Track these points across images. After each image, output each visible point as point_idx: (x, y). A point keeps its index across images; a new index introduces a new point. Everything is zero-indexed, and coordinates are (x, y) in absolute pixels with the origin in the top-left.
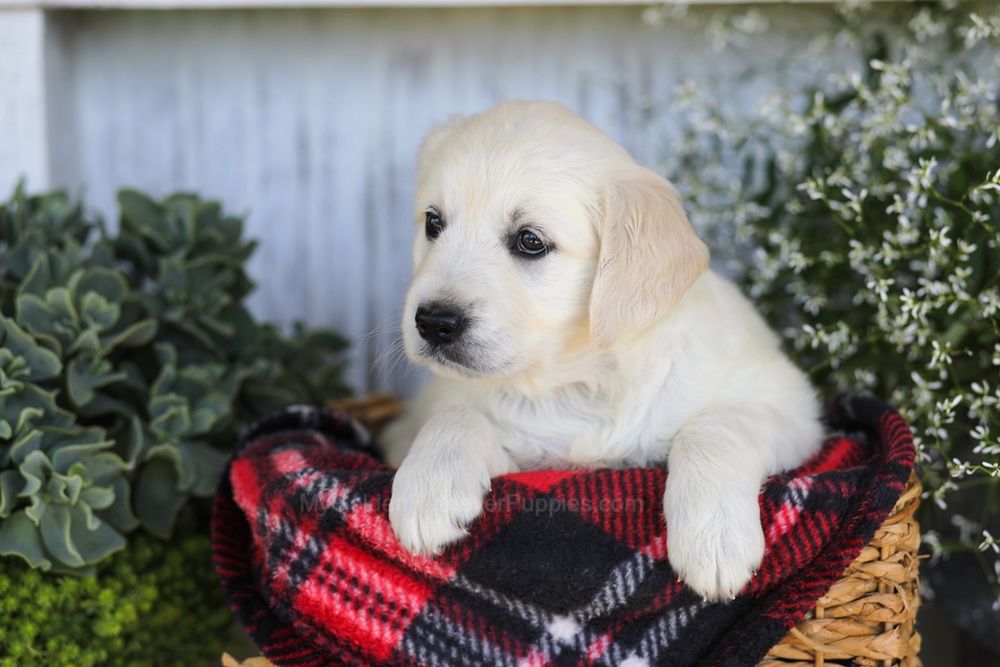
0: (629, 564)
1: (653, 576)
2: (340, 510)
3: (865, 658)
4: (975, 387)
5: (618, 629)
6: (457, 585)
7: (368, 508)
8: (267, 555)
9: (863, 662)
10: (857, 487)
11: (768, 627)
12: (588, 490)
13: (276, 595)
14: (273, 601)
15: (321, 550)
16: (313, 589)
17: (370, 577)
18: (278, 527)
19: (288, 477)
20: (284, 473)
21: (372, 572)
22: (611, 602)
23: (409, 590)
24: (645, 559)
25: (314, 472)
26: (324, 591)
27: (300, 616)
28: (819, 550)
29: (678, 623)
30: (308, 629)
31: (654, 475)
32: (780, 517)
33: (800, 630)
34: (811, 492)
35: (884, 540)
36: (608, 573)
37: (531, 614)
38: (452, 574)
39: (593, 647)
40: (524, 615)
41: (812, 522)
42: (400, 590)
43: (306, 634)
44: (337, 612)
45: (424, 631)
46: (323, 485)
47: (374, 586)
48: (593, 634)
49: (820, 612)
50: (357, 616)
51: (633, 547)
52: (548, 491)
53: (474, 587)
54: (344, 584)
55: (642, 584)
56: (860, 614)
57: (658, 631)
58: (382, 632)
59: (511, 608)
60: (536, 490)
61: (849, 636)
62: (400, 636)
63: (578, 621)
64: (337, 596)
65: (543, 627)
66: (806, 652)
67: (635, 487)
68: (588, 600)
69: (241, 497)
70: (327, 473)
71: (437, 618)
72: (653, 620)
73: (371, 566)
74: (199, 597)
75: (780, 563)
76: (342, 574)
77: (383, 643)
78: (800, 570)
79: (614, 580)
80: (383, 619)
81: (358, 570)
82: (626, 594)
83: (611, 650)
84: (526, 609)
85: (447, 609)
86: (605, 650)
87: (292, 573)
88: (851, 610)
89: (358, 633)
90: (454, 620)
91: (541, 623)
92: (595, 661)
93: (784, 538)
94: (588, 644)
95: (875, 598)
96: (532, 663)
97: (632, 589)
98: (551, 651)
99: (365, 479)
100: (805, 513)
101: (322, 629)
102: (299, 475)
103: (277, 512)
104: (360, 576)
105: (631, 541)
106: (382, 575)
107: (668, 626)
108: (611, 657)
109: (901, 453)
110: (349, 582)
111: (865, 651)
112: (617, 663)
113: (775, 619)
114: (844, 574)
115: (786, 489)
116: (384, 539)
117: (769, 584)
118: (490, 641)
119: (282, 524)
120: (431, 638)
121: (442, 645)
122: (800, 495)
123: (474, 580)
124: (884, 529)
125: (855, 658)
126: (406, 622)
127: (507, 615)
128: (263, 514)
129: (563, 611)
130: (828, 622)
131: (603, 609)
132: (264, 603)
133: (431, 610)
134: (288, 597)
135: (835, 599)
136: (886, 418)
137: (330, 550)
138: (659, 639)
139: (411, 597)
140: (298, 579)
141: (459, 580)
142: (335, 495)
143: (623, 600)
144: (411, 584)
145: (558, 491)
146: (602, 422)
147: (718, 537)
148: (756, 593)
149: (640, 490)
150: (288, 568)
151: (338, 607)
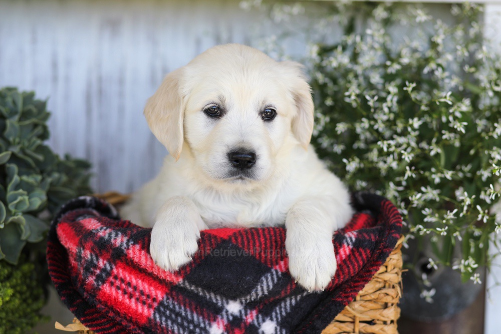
0: (269, 275)
1: (281, 281)
2: (123, 248)
3: (378, 320)
4: (423, 189)
5: (261, 307)
6: (182, 286)
7: (138, 247)
8: (82, 271)
9: (378, 322)
10: (379, 237)
11: (336, 305)
12: (247, 238)
13: (87, 292)
14: (85, 294)
15: (112, 268)
16: (108, 288)
17: (137, 282)
18: (89, 257)
19: (94, 231)
20: (91, 229)
21: (138, 279)
22: (260, 293)
23: (156, 288)
24: (277, 272)
25: (107, 228)
26: (113, 289)
27: (100, 302)
28: (361, 267)
29: (291, 304)
30: (104, 308)
31: (279, 230)
32: (341, 251)
33: (349, 306)
34: (357, 239)
35: (390, 263)
36: (259, 279)
37: (217, 300)
38: (181, 280)
39: (249, 316)
40: (214, 301)
41: (358, 253)
42: (152, 288)
43: (103, 311)
44: (120, 300)
45: (164, 309)
46: (113, 235)
47: (139, 287)
48: (248, 310)
49: (358, 298)
50: (130, 302)
51: (270, 266)
52: (228, 238)
53: (191, 286)
54: (124, 286)
55: (276, 284)
56: (377, 299)
57: (280, 308)
58: (143, 309)
59: (208, 297)
60: (221, 238)
61: (371, 310)
62: (152, 312)
63: (242, 303)
64: (120, 292)
65: (224, 307)
66: (350, 317)
67: (271, 236)
68: (249, 293)
69: (66, 242)
70: (114, 229)
71: (170, 303)
72: (278, 302)
73: (137, 276)
74: (28, 294)
75: (343, 274)
76: (122, 280)
77: (144, 315)
78: (352, 277)
79: (262, 282)
80: (144, 303)
81: (131, 278)
82: (267, 290)
83: (257, 318)
84: (216, 297)
85: (176, 298)
86: (254, 318)
87: (97, 280)
88: (373, 297)
89: (131, 310)
90: (179, 304)
91: (222, 304)
92: (250, 324)
93: (344, 261)
94: (246, 315)
95: (384, 291)
96: (218, 324)
97: (271, 287)
98: (228, 318)
99: (135, 232)
100: (354, 249)
101: (112, 309)
102: (100, 230)
103: (89, 250)
104: (132, 281)
105: (269, 263)
106: (143, 281)
107: (285, 305)
108: (258, 321)
109: (396, 220)
110: (126, 285)
111: (379, 317)
112: (261, 324)
113: (339, 301)
114: (372, 279)
115: (344, 238)
116: (146, 262)
117: (336, 284)
118: (198, 314)
119: (91, 255)
120: (168, 312)
121: (173, 316)
122: (351, 240)
123: (191, 283)
124: (391, 256)
125: (373, 320)
126: (155, 305)
127: (206, 301)
128: (81, 250)
129: (234, 299)
130: (362, 303)
131: (255, 297)
132: (80, 296)
133: (168, 299)
134: (94, 292)
135: (366, 291)
136: (385, 203)
137: (117, 268)
138: (281, 312)
139: (158, 292)
140: (100, 283)
141: (184, 283)
142: (119, 240)
143: (266, 292)
144: (158, 285)
145: (233, 238)
146: (253, 205)
147: (316, 261)
148: (330, 289)
149: (273, 238)
150: (94, 278)
151: (121, 297)
